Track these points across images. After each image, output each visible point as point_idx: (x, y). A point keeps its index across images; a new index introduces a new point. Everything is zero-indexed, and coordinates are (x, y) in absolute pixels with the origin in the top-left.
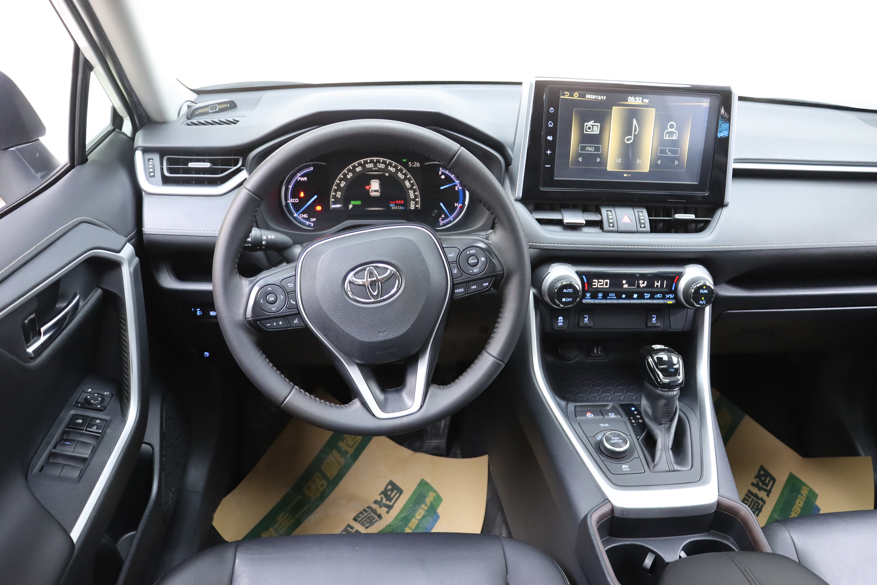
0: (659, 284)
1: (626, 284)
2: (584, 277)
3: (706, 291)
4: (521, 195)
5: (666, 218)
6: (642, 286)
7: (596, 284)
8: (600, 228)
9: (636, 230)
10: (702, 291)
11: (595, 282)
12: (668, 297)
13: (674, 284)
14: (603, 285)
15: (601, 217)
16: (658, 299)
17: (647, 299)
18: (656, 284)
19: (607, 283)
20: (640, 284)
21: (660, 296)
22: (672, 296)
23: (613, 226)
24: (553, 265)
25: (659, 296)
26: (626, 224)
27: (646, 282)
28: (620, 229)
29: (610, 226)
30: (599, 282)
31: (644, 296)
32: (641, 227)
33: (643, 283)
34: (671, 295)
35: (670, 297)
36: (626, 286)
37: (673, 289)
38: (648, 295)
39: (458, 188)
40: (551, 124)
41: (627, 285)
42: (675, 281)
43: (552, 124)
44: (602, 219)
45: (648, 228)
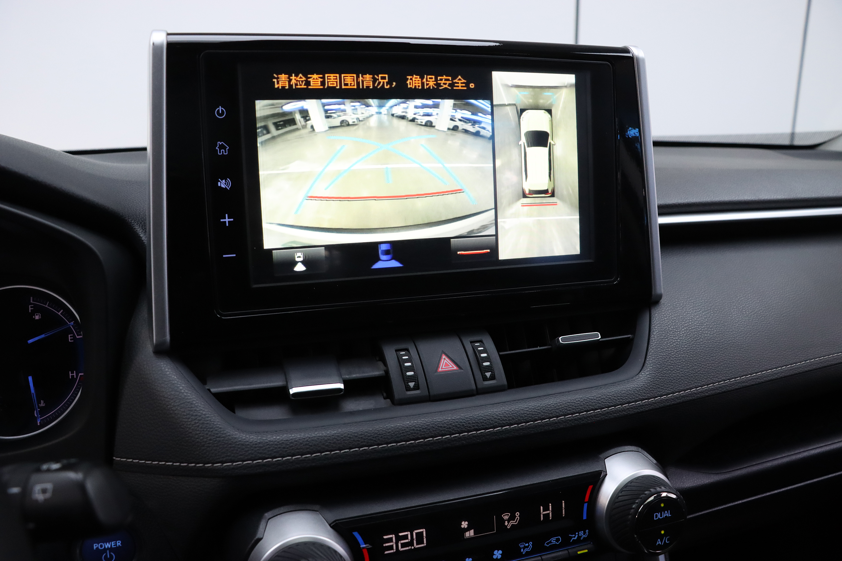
0: (550, 512)
1: (468, 529)
2: (356, 534)
3: (667, 514)
4: (168, 337)
5: (539, 348)
6: (508, 525)
7: (393, 544)
8: (385, 394)
9: (474, 387)
10: (658, 516)
11: (390, 540)
12: (576, 538)
13: (586, 505)
14: (411, 543)
15: (385, 368)
16: (554, 547)
17: (528, 554)
18: (543, 513)
19: (420, 535)
20: (504, 521)
21: (557, 540)
22: (584, 534)
23: (416, 387)
24: (267, 515)
25: (553, 540)
26: (448, 375)
27: (517, 514)
28: (436, 390)
29: (408, 389)
30: (398, 539)
31: (520, 549)
32: (485, 379)
33: (512, 518)
34: (581, 533)
35: (579, 537)
36: (470, 534)
37: (585, 517)
38: (527, 545)
39: (74, 336)
40: (222, 147)
41: (472, 532)
42: (587, 499)
43: (225, 148)
44: (387, 372)
45: (501, 378)
